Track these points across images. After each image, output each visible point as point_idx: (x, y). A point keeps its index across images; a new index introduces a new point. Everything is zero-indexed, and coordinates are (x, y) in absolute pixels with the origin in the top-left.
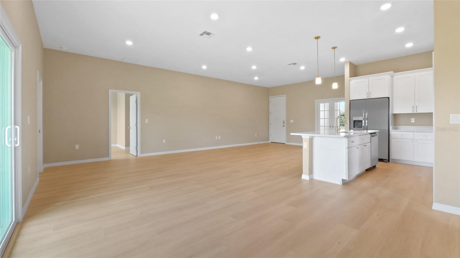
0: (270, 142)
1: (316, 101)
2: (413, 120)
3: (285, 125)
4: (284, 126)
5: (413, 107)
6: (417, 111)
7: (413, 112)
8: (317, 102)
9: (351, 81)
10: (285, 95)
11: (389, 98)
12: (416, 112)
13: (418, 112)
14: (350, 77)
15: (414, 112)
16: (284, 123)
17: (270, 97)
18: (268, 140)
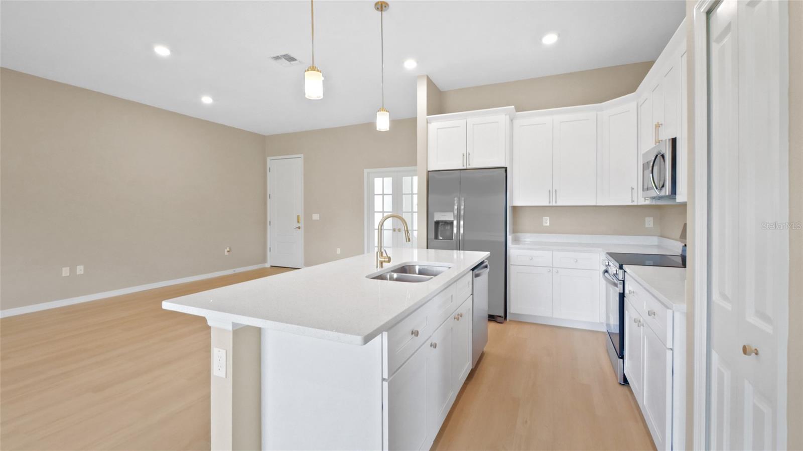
0: (268, 265)
1: (366, 171)
2: (547, 221)
3: (302, 225)
4: (299, 228)
5: (550, 191)
6: (556, 202)
7: (550, 202)
8: (368, 173)
9: (430, 123)
10: (302, 155)
11: (506, 168)
12: (554, 204)
13: (559, 204)
14: (428, 114)
15: (551, 205)
16: (298, 222)
17: (268, 159)
18: (264, 260)
